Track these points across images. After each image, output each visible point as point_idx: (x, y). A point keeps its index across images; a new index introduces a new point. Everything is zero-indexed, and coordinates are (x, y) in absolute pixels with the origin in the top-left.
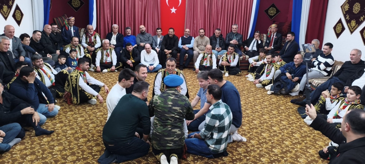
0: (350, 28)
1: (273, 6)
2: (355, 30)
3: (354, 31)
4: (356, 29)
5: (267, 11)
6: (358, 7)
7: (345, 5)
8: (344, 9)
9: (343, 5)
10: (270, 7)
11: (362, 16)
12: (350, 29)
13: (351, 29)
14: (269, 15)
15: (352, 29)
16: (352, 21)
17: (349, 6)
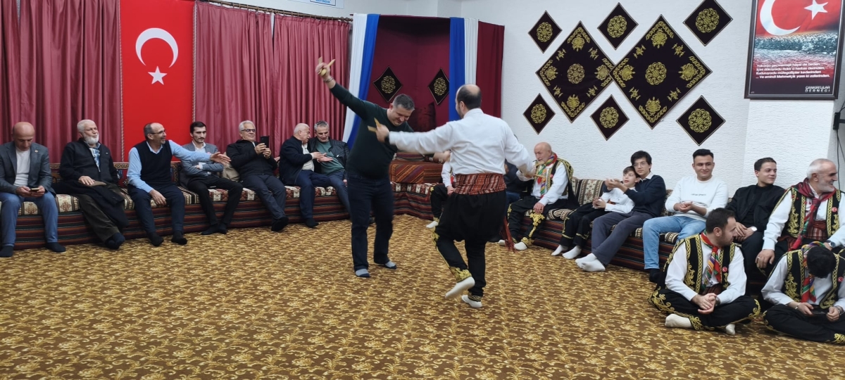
0: (568, 110)
1: (389, 72)
2: (579, 114)
3: (576, 117)
4: (581, 112)
5: (378, 84)
6: (580, 72)
7: (547, 69)
8: (546, 76)
9: (541, 69)
10: (384, 76)
11: (592, 88)
12: (566, 113)
13: (570, 113)
14: (383, 93)
15: (572, 112)
16: (570, 98)
17: (556, 71)
